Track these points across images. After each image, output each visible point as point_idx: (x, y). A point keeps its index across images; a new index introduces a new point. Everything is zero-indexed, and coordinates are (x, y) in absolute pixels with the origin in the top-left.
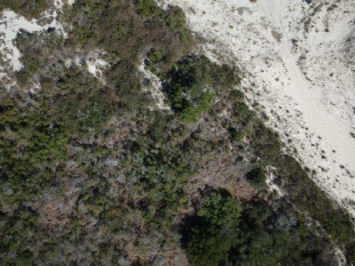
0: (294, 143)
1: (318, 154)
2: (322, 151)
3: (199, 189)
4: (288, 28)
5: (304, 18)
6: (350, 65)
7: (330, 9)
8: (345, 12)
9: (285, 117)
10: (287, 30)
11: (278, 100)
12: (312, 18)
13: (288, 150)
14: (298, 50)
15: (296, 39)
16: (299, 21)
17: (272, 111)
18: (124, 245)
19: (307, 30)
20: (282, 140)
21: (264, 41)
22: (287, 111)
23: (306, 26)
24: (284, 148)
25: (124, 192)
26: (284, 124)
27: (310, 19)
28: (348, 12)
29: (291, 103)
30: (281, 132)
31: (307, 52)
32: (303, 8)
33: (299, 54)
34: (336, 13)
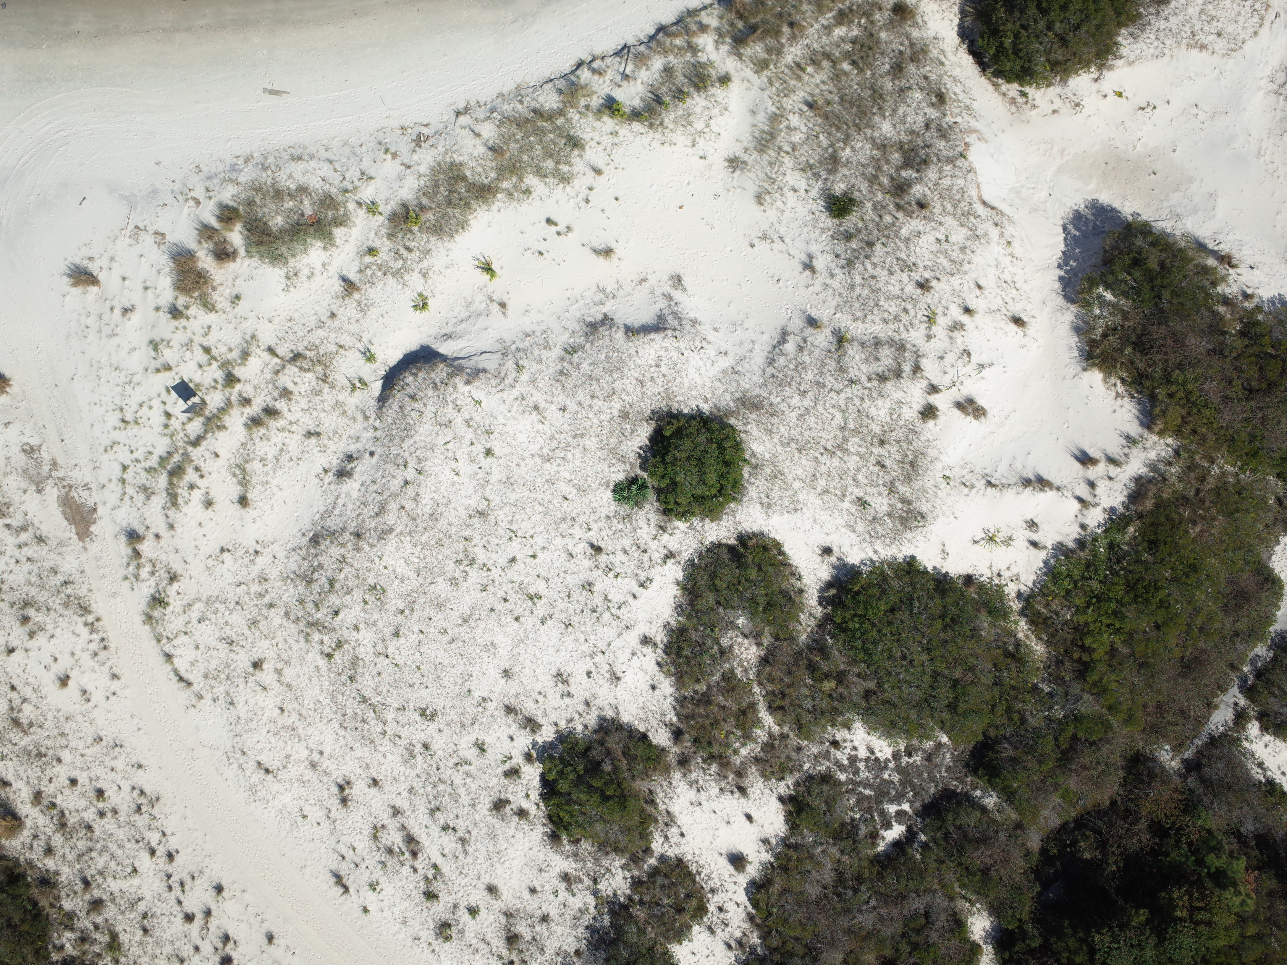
0: (110, 911)
1: (206, 948)
2: (226, 938)
4: (117, 488)
5: (170, 454)
6: (316, 637)
7: (256, 422)
8: (309, 434)
9: (90, 816)
10: (112, 494)
11: (66, 756)
12: (196, 453)
13: (84, 939)
14: (144, 572)
15: (141, 531)
16: (153, 461)
17: (37, 796)
19: (173, 499)
20: (67, 905)
21: (24, 537)
22: (100, 793)
23: (171, 483)
24: (68, 934)
26: (82, 845)
27: (186, 456)
28: (318, 434)
29: (119, 764)
30: (66, 874)
31: (173, 578)
32: (168, 415)
33: (147, 589)
34: (277, 438)
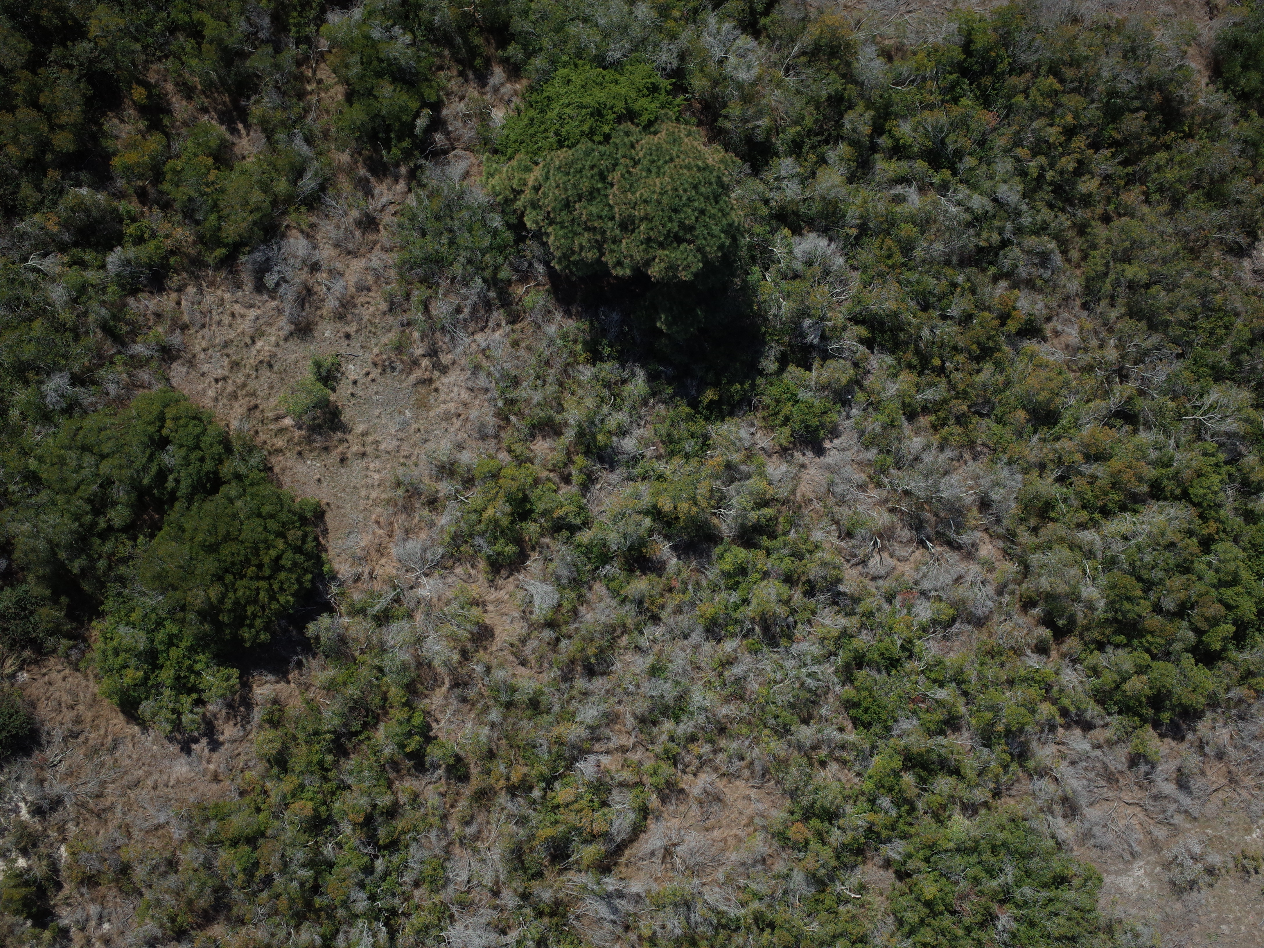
3: (215, 745)
18: (524, 641)
25: (467, 822)
